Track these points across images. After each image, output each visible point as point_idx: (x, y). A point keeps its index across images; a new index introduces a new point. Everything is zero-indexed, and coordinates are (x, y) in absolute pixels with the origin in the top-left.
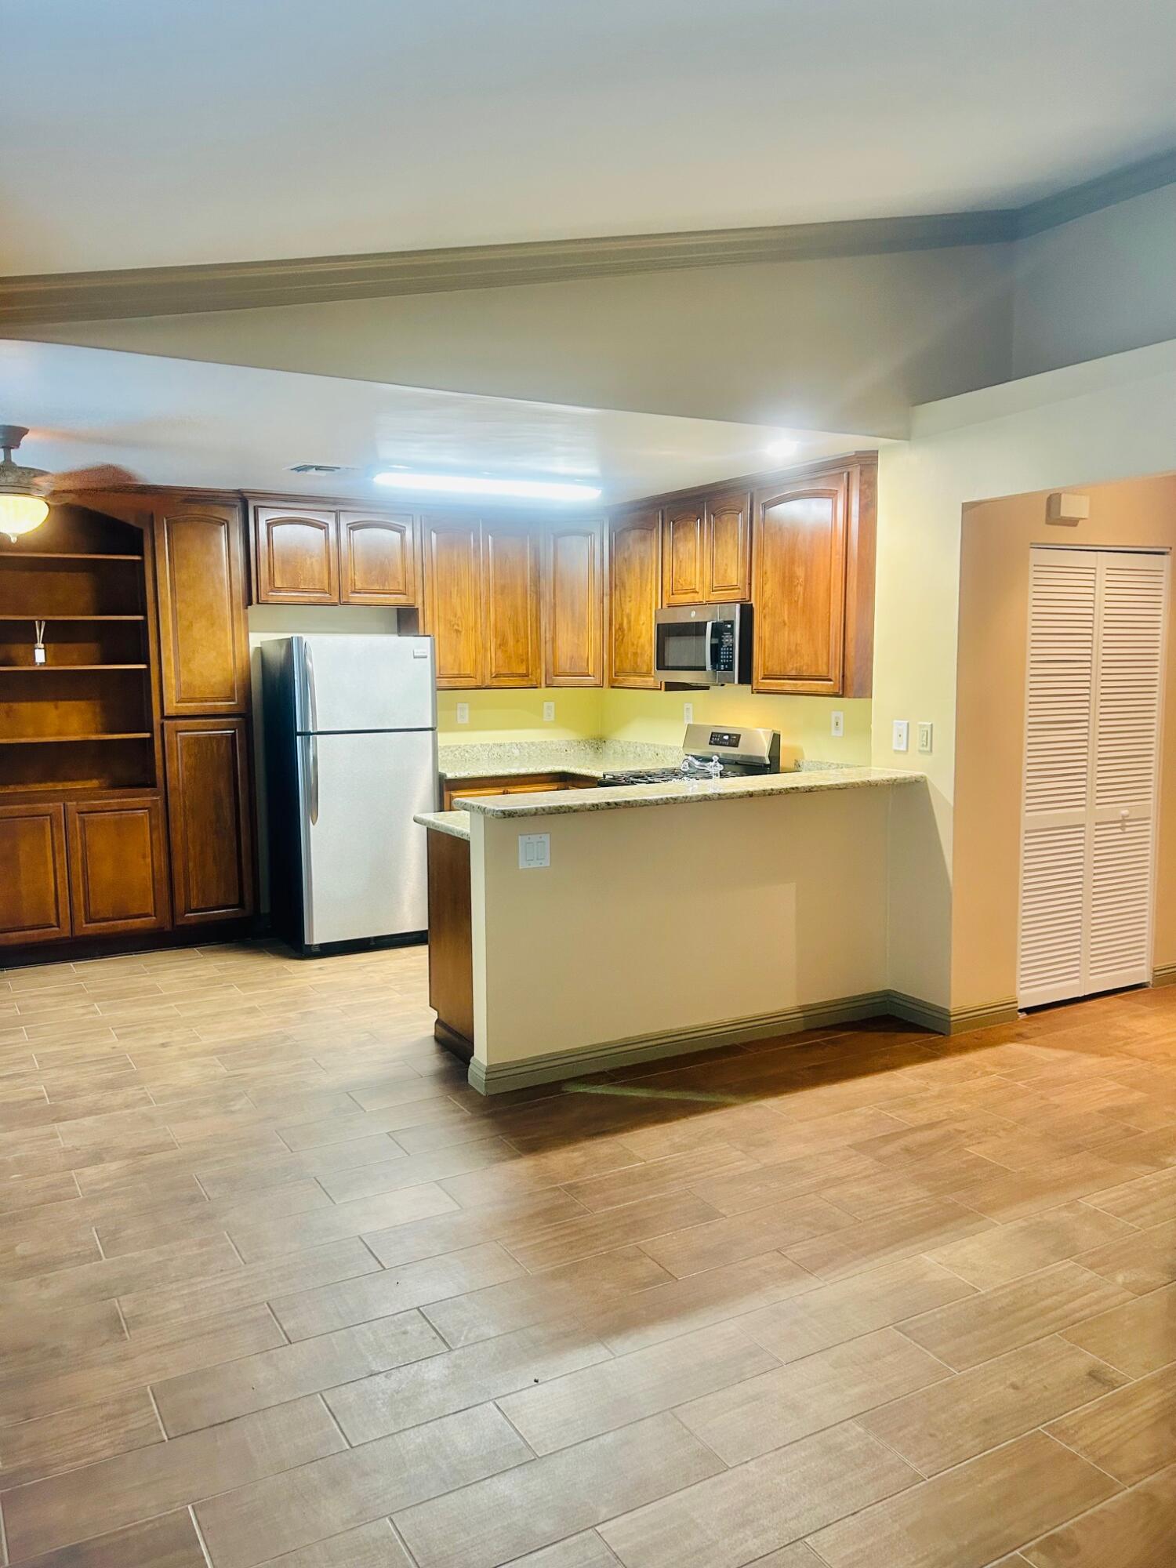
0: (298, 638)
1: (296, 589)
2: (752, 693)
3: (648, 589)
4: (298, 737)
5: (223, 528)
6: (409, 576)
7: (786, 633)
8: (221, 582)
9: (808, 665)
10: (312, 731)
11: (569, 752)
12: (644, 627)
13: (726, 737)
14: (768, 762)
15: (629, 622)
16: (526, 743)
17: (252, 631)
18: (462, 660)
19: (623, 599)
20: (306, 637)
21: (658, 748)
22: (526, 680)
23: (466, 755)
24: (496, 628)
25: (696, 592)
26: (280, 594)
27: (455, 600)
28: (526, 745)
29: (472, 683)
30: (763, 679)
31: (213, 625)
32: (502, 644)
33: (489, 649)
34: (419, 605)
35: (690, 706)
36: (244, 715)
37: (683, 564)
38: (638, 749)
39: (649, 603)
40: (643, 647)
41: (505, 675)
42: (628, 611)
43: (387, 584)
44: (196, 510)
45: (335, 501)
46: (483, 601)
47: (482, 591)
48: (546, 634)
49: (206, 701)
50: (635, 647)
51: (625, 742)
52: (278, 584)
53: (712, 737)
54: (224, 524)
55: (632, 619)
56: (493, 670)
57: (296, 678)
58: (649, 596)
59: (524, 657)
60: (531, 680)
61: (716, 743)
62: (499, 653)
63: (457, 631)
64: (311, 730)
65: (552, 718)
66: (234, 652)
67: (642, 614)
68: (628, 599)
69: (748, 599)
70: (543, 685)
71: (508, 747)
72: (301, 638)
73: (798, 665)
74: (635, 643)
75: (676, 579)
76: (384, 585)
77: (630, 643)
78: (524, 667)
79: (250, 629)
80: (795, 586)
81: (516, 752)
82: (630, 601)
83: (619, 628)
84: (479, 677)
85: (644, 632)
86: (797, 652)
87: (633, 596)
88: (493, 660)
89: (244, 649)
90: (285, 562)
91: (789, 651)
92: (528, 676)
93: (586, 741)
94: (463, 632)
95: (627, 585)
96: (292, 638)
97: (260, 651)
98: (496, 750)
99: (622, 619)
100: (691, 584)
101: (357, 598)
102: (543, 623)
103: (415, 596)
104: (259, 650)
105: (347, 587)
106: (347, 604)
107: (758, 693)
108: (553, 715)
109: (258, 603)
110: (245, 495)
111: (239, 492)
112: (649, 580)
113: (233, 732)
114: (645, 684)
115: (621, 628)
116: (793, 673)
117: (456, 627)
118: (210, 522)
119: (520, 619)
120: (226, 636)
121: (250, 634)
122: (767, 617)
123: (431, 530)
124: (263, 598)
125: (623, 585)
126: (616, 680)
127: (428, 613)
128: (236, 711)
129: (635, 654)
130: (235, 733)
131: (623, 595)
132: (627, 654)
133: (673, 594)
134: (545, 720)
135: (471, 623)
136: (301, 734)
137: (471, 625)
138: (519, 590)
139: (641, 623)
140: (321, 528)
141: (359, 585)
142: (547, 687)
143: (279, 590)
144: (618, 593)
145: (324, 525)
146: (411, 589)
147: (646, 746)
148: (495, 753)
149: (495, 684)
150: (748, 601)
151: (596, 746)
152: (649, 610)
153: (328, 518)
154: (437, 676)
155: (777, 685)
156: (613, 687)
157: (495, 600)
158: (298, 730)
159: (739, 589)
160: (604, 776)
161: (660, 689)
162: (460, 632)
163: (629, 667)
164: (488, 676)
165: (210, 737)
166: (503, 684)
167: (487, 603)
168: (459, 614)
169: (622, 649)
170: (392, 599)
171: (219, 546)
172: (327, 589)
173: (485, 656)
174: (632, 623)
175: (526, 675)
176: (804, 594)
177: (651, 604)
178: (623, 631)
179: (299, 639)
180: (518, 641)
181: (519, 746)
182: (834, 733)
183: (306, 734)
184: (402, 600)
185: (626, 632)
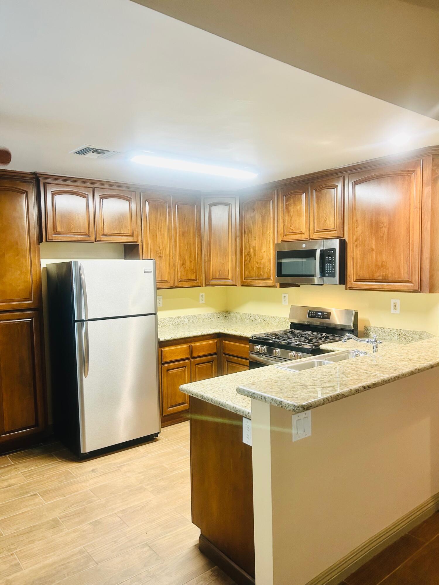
0: (75, 261)
1: (69, 232)
2: (346, 289)
3: (268, 233)
4: (75, 323)
5: (24, 196)
6: (134, 226)
7: (374, 256)
8: (23, 228)
9: (392, 274)
10: (85, 320)
11: (212, 319)
12: (265, 254)
13: (320, 314)
14: (353, 328)
15: (255, 251)
16: (191, 315)
17: (42, 258)
18: (163, 273)
19: (250, 239)
20: (81, 262)
21: (265, 317)
22: (195, 283)
23: (162, 324)
24: (180, 254)
25: (303, 233)
26: (60, 236)
27: (159, 240)
28: (192, 317)
29: (168, 285)
30: (355, 281)
31: (18, 255)
32: (183, 264)
33: (176, 266)
34: (140, 244)
35: (287, 295)
36: (37, 309)
37: (293, 218)
38: (252, 317)
39: (269, 240)
40: (264, 264)
41: (185, 281)
42: (253, 244)
43: (122, 230)
44: (7, 184)
45: (92, 182)
46: (173, 240)
47: (173, 235)
48: (205, 258)
49: (14, 302)
50: (259, 264)
51: (243, 313)
52: (59, 229)
53: (309, 313)
54: (25, 193)
55: (257, 249)
56: (179, 278)
57: (74, 287)
58: (269, 237)
59: (194, 270)
60: (198, 283)
61: (312, 317)
62: (182, 269)
63: (160, 257)
64: (83, 318)
65: (204, 302)
66: (31, 270)
67: (263, 246)
68: (253, 239)
69: (342, 236)
70: (204, 285)
71: (182, 319)
72: (77, 261)
73: (384, 273)
74: (259, 262)
75: (288, 227)
76: (120, 231)
77: (255, 262)
78: (194, 276)
79: (41, 258)
80: (381, 228)
81: (187, 321)
82: (255, 240)
83: (248, 254)
84: (172, 282)
85: (265, 256)
86: (383, 266)
87: (257, 237)
88: (178, 273)
89: (37, 269)
90: (63, 216)
91: (376, 265)
92: (196, 281)
93: (220, 313)
94: (163, 257)
95: (253, 231)
96: (71, 261)
97: (47, 270)
98: (177, 320)
99: (250, 249)
100: (299, 229)
101: (105, 238)
102: (203, 252)
103: (137, 237)
104: (46, 268)
105: (100, 232)
106: (99, 241)
107: (350, 289)
108: (204, 300)
109: (46, 241)
110: (38, 175)
111: (34, 174)
112: (268, 228)
113: (31, 319)
114: (266, 284)
115: (249, 254)
116: (380, 278)
117: (159, 254)
118: (15, 191)
119: (192, 250)
120: (26, 261)
121: (41, 260)
122: (358, 246)
123: (146, 200)
124: (50, 237)
125: (250, 231)
126: (245, 282)
127: (144, 247)
128: (33, 306)
129: (259, 268)
130: (32, 320)
131: (250, 237)
132: (253, 269)
133: (285, 235)
134: (200, 303)
135: (167, 252)
136: (77, 321)
137: (167, 254)
138: (192, 235)
139: (263, 251)
140: (84, 197)
141: (106, 231)
142: (206, 286)
143: (59, 233)
144: (246, 236)
145: (86, 196)
146: (135, 233)
147: (257, 316)
148: (176, 322)
149: (180, 285)
150: (342, 238)
151: (225, 316)
152: (268, 244)
153: (88, 192)
154: (156, 282)
155: (366, 285)
156: (242, 286)
157: (180, 240)
158: (76, 319)
159: (336, 231)
160: (253, 337)
161: (277, 287)
162: (162, 257)
163: (254, 274)
164: (176, 281)
165: (17, 324)
166: (184, 285)
167: (175, 241)
168: (161, 247)
169: (250, 266)
170: (125, 239)
171: (21, 207)
172: (88, 233)
173: (175, 270)
174: (257, 252)
175: (195, 280)
176: (388, 232)
177: (270, 241)
178: (250, 256)
179: (76, 263)
180: (191, 262)
181: (188, 317)
182: (393, 311)
183: (81, 321)
184: (130, 239)
185: (252, 256)
